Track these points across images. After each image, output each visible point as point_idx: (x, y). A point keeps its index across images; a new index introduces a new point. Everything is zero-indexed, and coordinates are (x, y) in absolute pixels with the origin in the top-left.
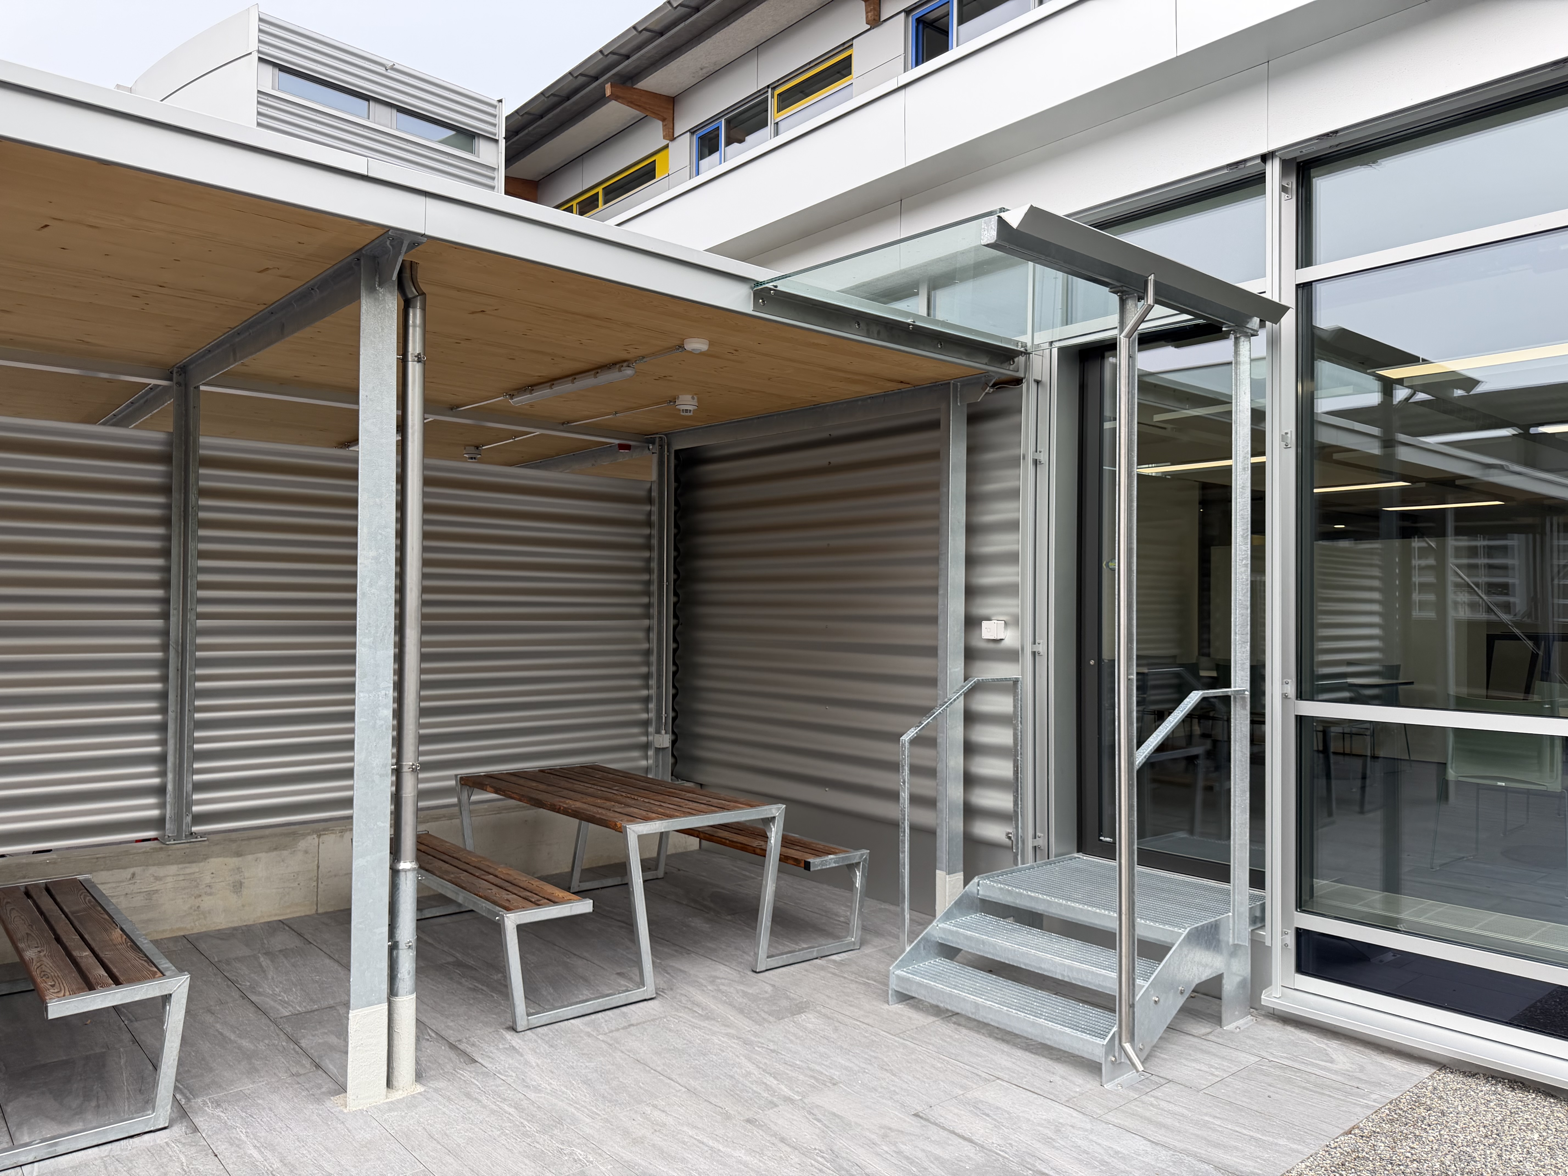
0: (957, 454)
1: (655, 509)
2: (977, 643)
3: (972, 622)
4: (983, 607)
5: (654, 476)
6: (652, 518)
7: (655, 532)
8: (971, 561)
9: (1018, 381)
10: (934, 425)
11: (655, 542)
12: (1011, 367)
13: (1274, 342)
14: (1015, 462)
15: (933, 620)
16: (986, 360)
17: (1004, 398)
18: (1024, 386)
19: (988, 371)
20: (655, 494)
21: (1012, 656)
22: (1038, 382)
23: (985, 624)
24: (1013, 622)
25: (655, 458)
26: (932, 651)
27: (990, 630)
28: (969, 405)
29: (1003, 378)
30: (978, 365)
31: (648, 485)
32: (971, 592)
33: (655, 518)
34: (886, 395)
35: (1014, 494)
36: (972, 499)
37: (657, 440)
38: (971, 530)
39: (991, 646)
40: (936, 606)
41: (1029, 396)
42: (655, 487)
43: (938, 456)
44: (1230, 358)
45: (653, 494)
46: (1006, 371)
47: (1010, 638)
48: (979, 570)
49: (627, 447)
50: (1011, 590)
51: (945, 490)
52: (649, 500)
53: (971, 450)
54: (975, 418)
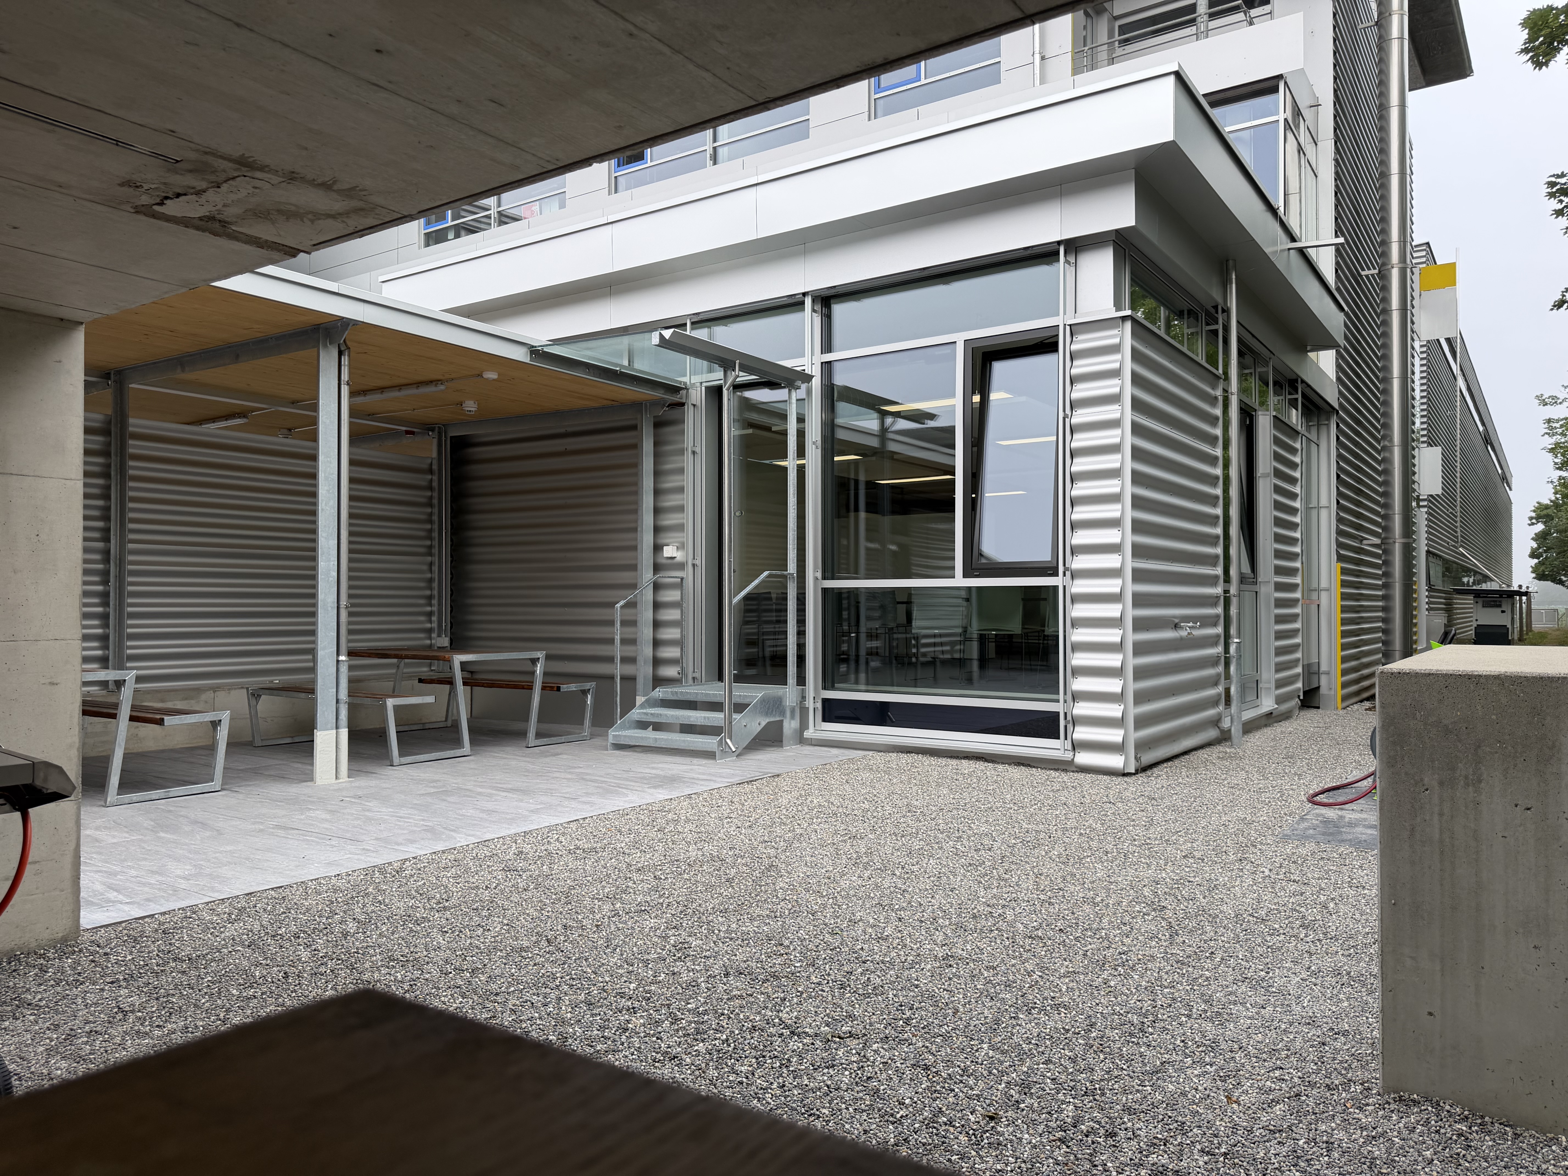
0: (648, 446)
1: (435, 478)
2: (661, 561)
3: (658, 548)
4: (663, 538)
5: (434, 454)
6: (433, 484)
7: (436, 494)
8: (657, 511)
9: (683, 404)
10: (634, 428)
11: (435, 501)
12: (678, 396)
13: (809, 392)
14: (682, 452)
15: (634, 548)
16: (662, 392)
17: (674, 414)
18: (686, 407)
19: (664, 398)
20: (435, 467)
21: (681, 566)
22: (694, 405)
23: (665, 548)
24: (681, 547)
25: (435, 441)
26: (634, 567)
27: (669, 551)
28: (654, 417)
29: (674, 402)
30: (658, 394)
31: (429, 461)
32: (657, 530)
33: (435, 484)
34: (603, 407)
35: (681, 471)
36: (657, 474)
37: (437, 429)
38: (657, 492)
39: (670, 561)
40: (636, 539)
41: (689, 413)
42: (435, 463)
43: (636, 447)
44: (786, 398)
45: (433, 467)
46: (675, 398)
47: (679, 556)
48: (662, 516)
49: (413, 433)
50: (680, 528)
51: (641, 467)
52: (431, 471)
53: (656, 444)
54: (659, 424)
